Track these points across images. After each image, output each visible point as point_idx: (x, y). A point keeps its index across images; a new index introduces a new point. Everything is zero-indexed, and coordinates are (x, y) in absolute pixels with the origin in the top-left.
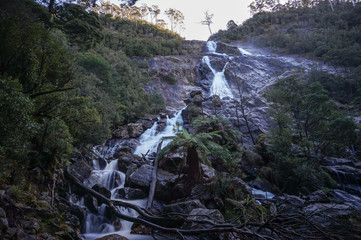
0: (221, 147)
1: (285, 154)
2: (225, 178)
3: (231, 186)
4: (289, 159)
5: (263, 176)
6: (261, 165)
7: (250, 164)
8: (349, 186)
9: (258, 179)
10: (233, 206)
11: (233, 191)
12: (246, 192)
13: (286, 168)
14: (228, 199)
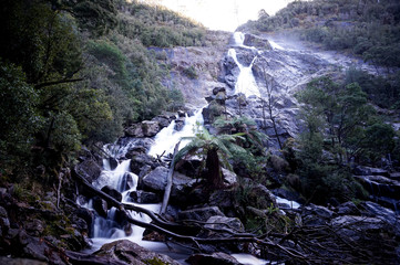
0: (244, 151)
1: (314, 161)
2: (247, 184)
3: (254, 193)
4: (318, 167)
5: (288, 184)
6: (287, 172)
7: (275, 171)
8: (383, 199)
9: (284, 187)
10: (254, 215)
11: (255, 198)
12: (270, 201)
13: (315, 177)
14: (250, 208)
